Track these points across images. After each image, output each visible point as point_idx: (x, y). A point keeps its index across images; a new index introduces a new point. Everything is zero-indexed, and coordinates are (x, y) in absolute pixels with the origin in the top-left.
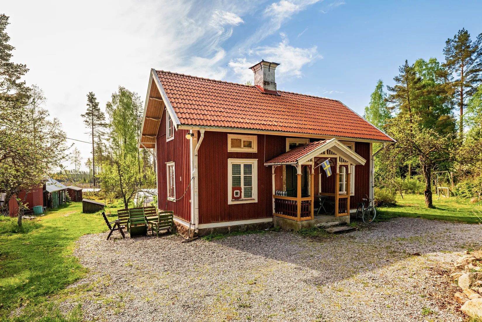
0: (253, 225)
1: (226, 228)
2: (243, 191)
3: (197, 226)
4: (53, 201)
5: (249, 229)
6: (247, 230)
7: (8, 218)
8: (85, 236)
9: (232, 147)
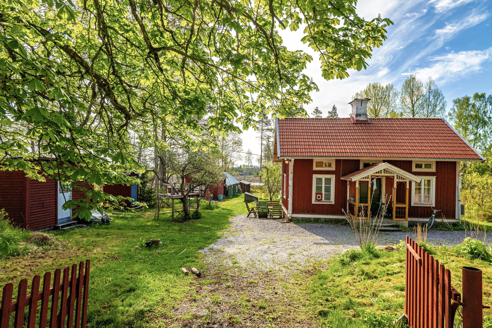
0: (330, 219)
1: (310, 219)
2: (323, 195)
3: (290, 214)
4: (230, 192)
5: (327, 221)
6: (325, 222)
7: (205, 201)
9: (316, 167)
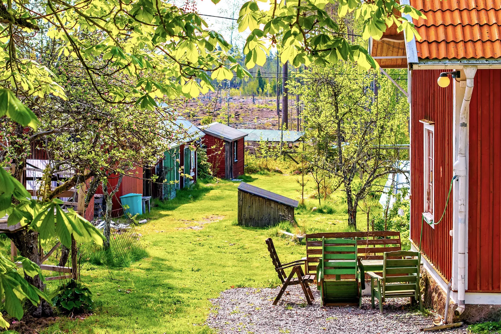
8: (232, 290)
